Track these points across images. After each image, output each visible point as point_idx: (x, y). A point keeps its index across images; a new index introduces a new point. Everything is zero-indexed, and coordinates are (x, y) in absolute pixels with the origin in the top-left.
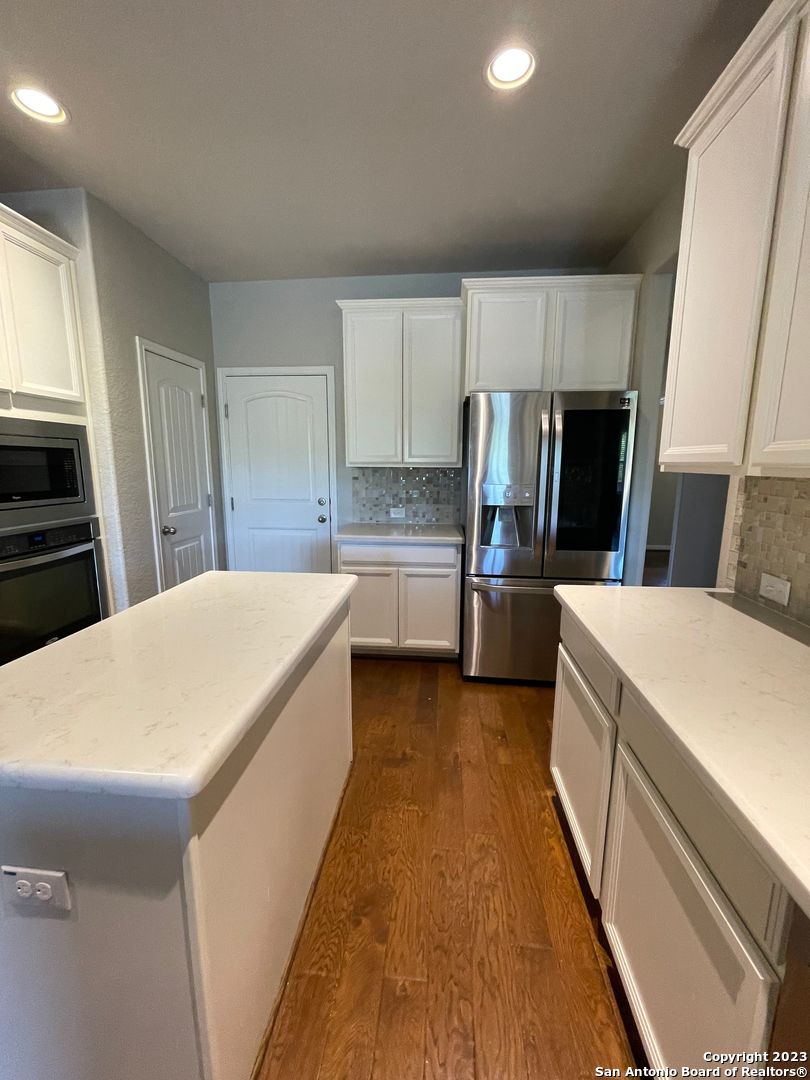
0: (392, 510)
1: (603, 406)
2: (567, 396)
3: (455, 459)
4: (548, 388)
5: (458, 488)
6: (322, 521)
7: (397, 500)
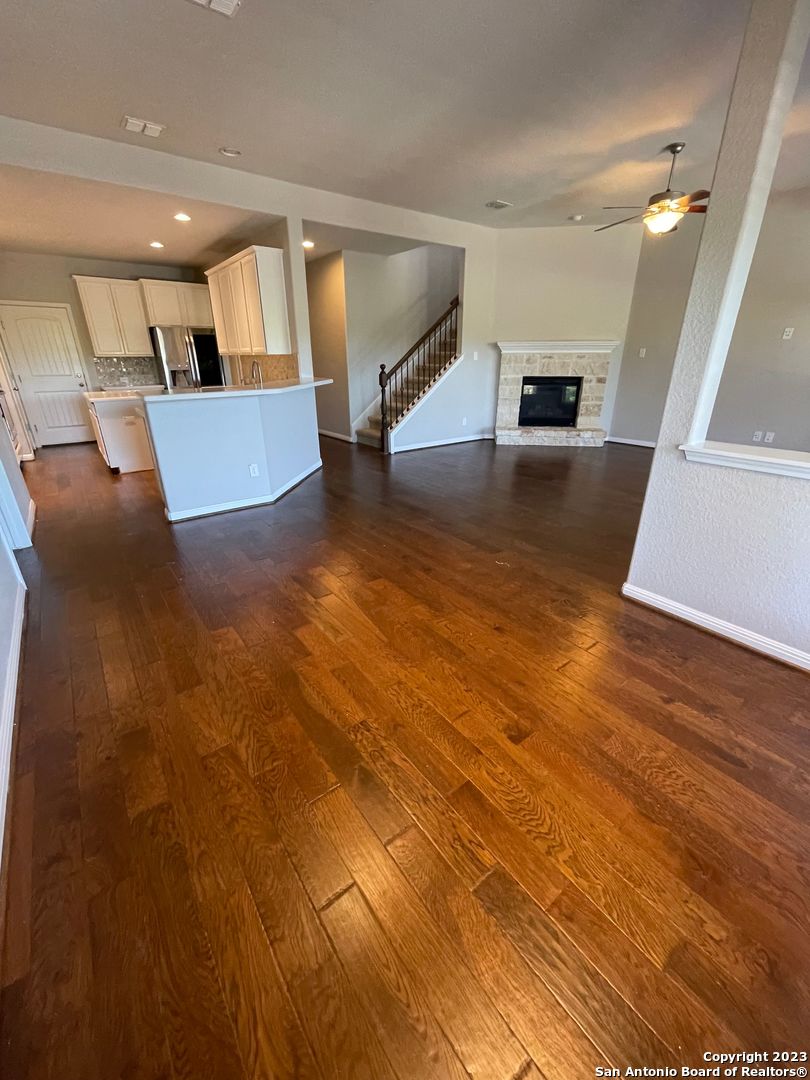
0: (120, 378)
1: (208, 333)
2: (193, 329)
3: (150, 353)
4: (185, 326)
5: (152, 366)
6: (81, 386)
7: (122, 373)
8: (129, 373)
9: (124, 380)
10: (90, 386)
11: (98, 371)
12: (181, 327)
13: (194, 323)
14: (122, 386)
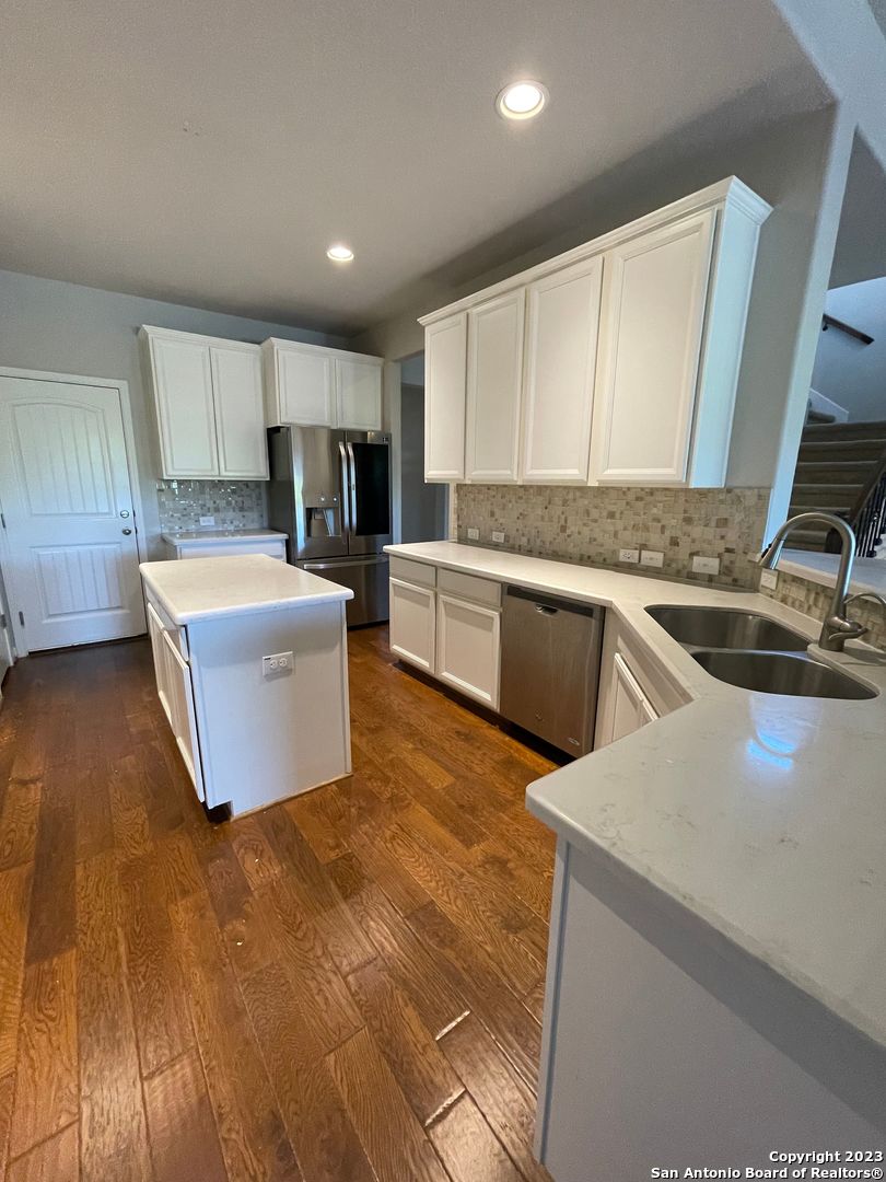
0: (201, 519)
3: (263, 474)
6: (127, 533)
7: (205, 511)
8: (217, 510)
9: (208, 521)
10: (142, 534)
11: (161, 505)
12: (328, 429)
14: (201, 533)
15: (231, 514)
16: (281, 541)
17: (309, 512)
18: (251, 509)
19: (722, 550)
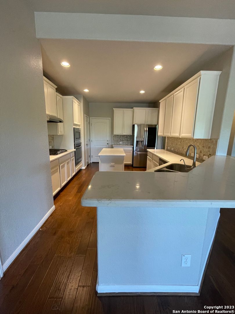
3: (131, 134)
4: (146, 124)
5: (131, 138)
6: (108, 144)
7: (121, 141)
8: (123, 141)
9: (121, 143)
10: (110, 144)
11: (114, 139)
12: (144, 125)
13: (149, 123)
14: (119, 145)
15: (125, 142)
16: (132, 147)
17: (137, 142)
18: (129, 141)
19: (209, 154)
